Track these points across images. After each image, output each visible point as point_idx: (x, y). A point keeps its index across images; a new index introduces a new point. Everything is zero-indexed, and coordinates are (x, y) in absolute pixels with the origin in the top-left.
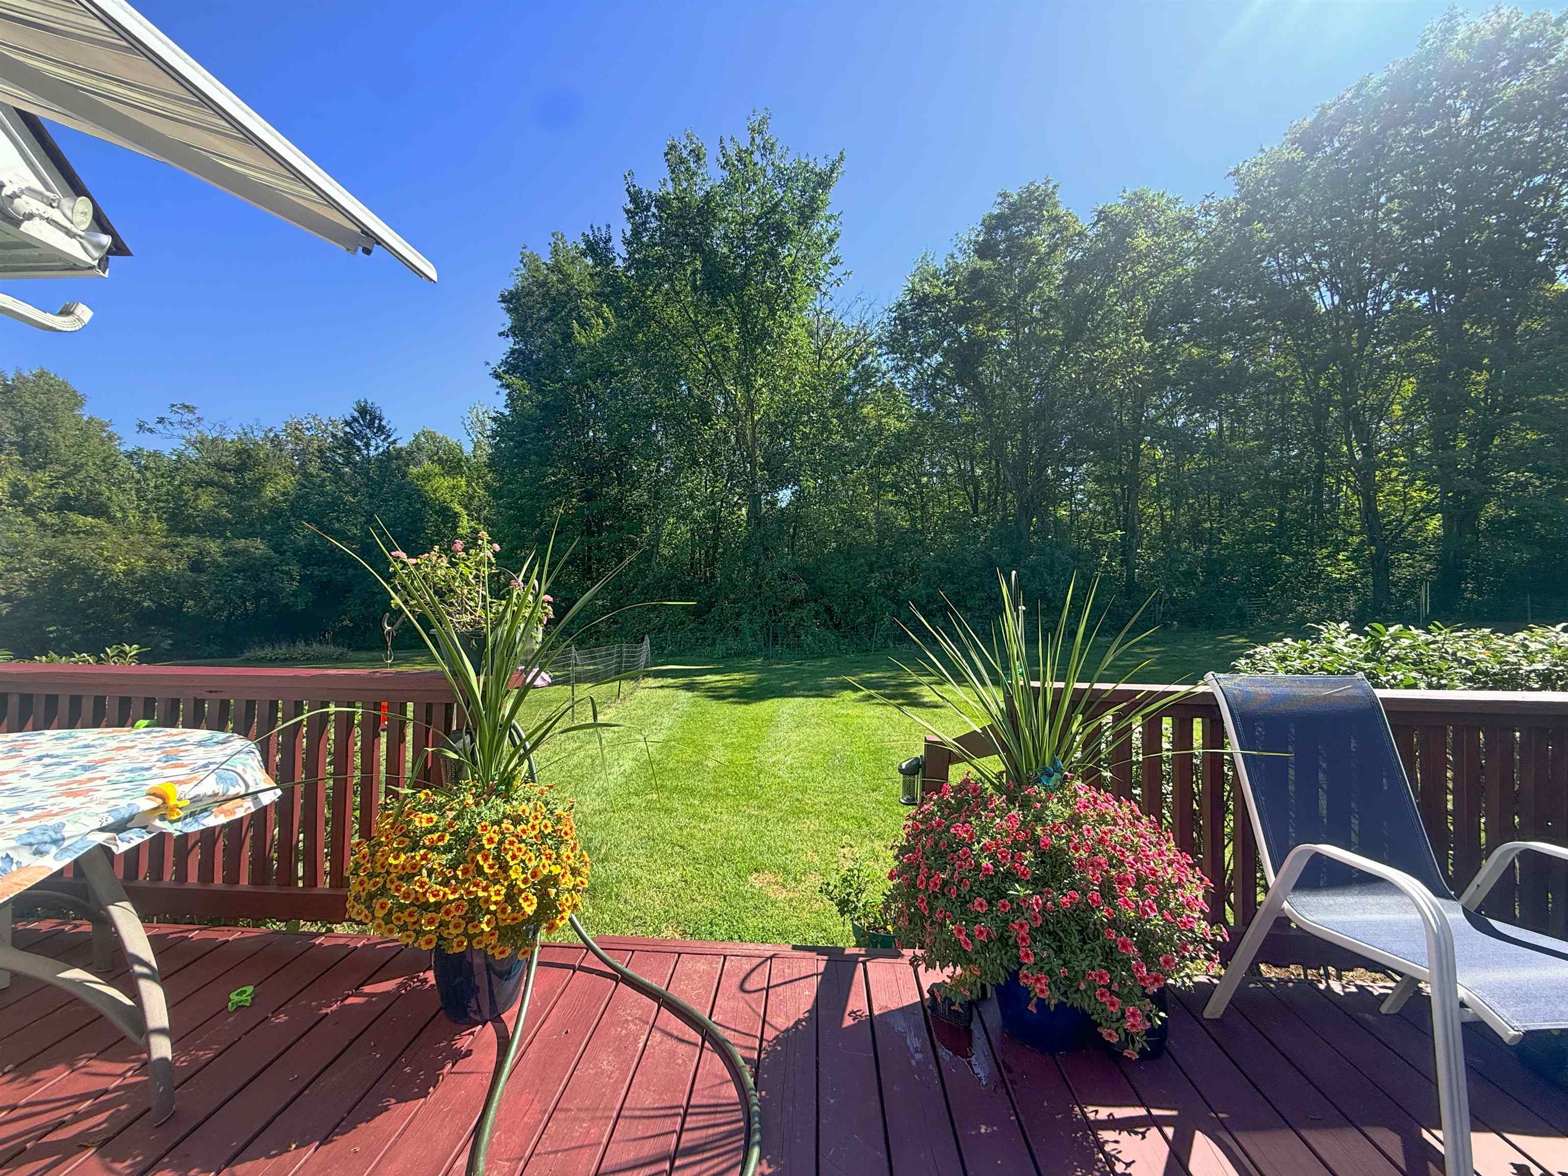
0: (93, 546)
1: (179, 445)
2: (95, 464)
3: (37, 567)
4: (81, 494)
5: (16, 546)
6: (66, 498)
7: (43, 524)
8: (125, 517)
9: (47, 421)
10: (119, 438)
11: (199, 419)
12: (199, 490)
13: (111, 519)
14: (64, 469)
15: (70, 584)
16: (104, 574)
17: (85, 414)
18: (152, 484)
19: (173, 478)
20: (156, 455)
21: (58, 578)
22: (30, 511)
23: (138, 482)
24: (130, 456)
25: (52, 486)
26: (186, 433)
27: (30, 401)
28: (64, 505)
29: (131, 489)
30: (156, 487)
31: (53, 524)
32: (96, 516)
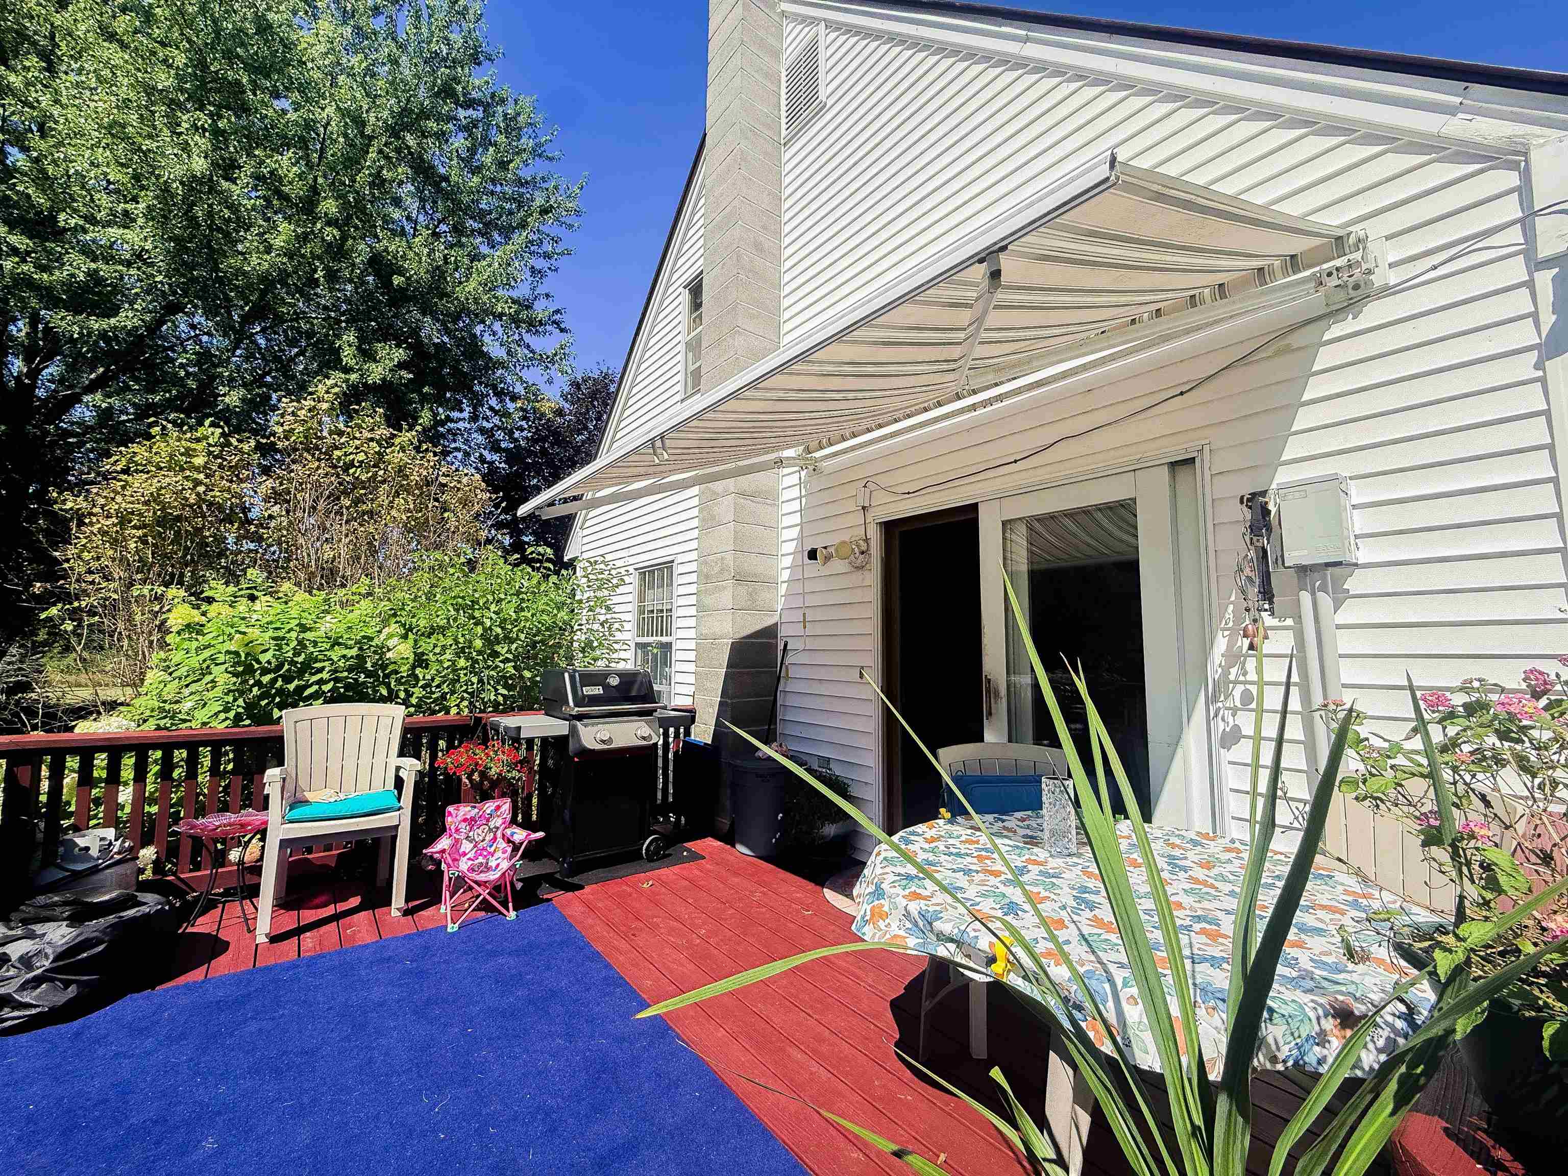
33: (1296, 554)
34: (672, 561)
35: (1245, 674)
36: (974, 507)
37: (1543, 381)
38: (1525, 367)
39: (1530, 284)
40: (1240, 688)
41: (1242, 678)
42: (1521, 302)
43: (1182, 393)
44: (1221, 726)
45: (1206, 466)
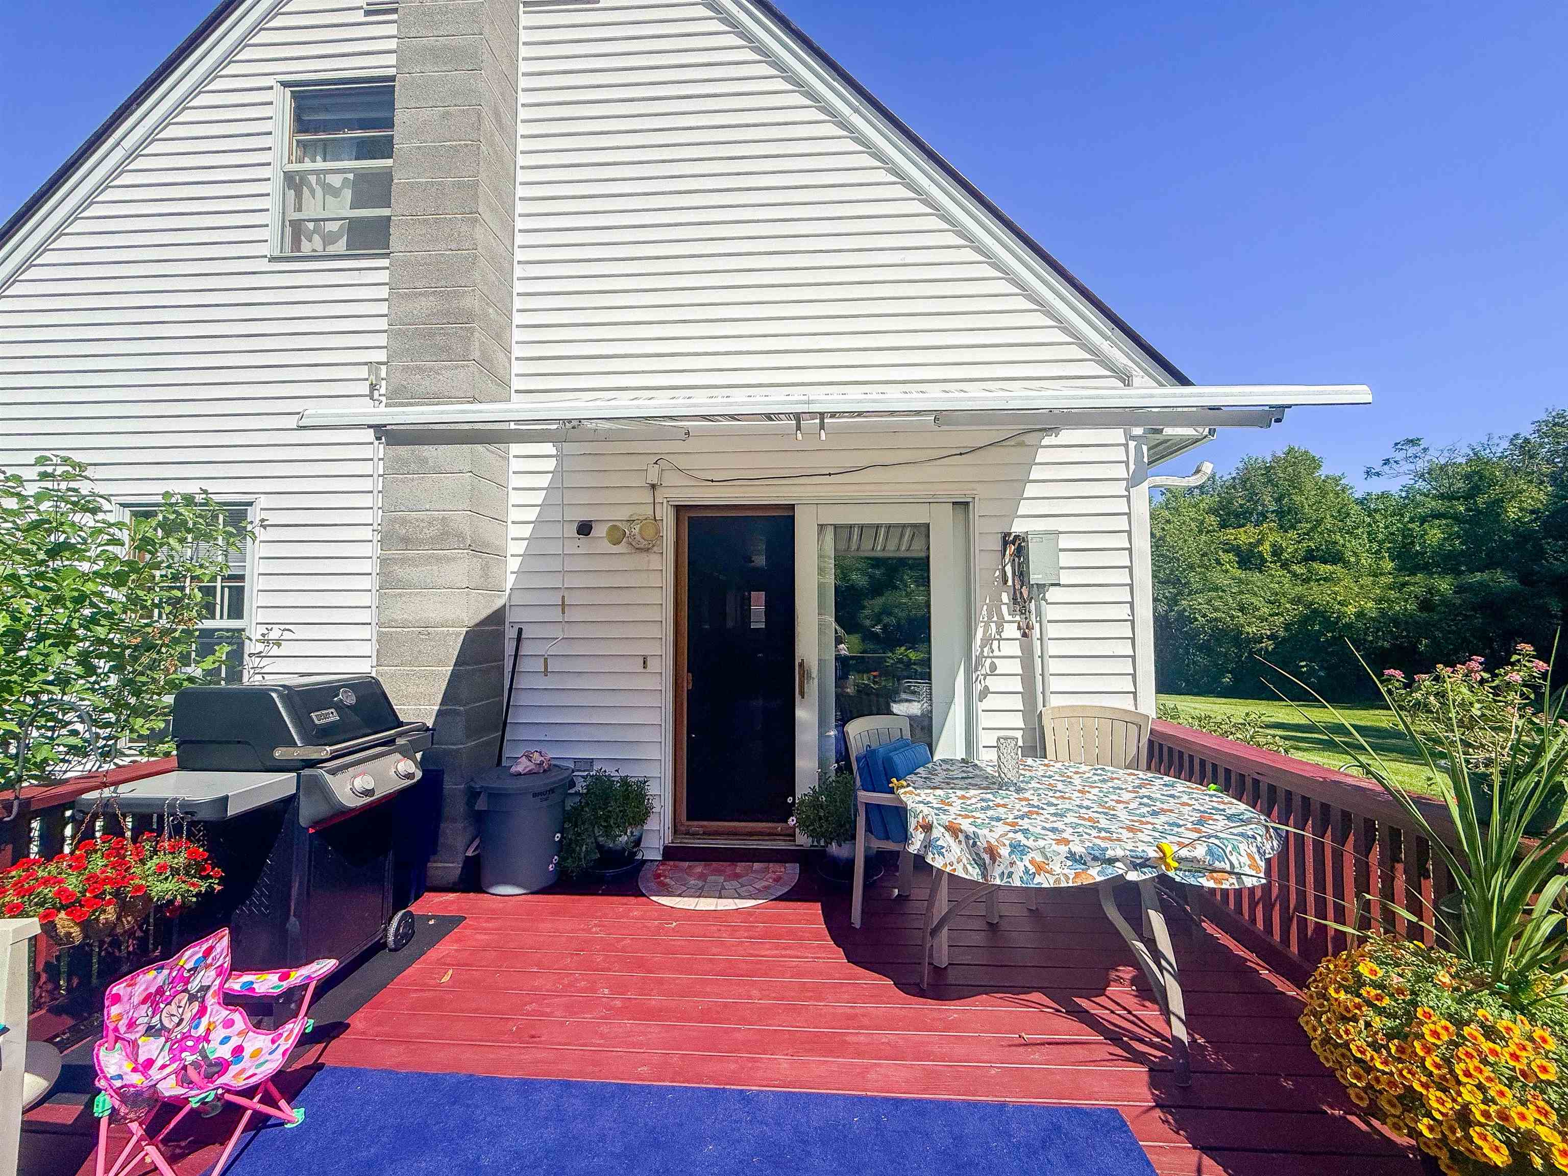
0: (1329, 592)
1: (1407, 480)
2: (1333, 516)
3: (1292, 612)
4: (1321, 545)
5: (1277, 594)
6: (1310, 551)
7: (1295, 575)
8: (1358, 562)
9: (1294, 488)
10: (1351, 488)
11: (1425, 450)
12: (1426, 525)
13: (1346, 564)
14: (1308, 526)
15: (1313, 626)
16: (1338, 617)
17: (1322, 473)
18: (1382, 525)
19: (1402, 516)
20: (1384, 496)
21: (1305, 621)
22: (1285, 565)
23: (1370, 525)
24: (1360, 502)
25: (1299, 542)
26: (1412, 467)
27: (1282, 475)
28: (1310, 556)
29: (1363, 533)
30: (1386, 527)
31: (1302, 574)
32: (1334, 563)
33: (1036, 576)
34: (250, 504)
35: (992, 652)
36: (792, 507)
37: (1128, 498)
38: (1119, 488)
39: (1126, 446)
40: (989, 661)
41: (991, 655)
42: (1120, 454)
43: (961, 454)
44: (979, 685)
45: (978, 509)
